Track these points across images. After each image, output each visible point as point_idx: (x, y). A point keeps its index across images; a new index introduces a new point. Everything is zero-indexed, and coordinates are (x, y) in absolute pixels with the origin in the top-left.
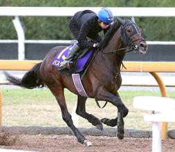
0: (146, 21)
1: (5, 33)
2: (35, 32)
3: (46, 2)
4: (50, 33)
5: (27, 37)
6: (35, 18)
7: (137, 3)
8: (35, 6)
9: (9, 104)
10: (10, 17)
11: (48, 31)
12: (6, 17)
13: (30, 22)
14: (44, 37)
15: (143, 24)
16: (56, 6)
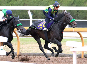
0: (80, 12)
1: (25, 16)
2: (37, 16)
3: (41, 5)
4: (42, 16)
5: (33, 18)
6: (37, 11)
7: (76, 5)
8: (36, 6)
9: (25, 44)
10: (27, 10)
11: (41, 16)
12: (25, 10)
13: (35, 12)
14: (40, 18)
15: (78, 13)
16: (44, 6)
